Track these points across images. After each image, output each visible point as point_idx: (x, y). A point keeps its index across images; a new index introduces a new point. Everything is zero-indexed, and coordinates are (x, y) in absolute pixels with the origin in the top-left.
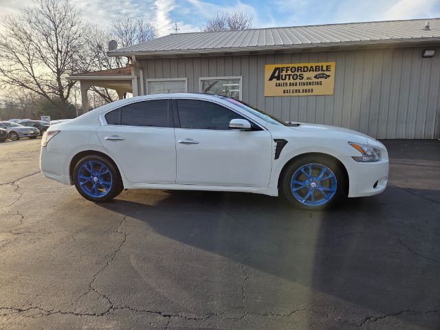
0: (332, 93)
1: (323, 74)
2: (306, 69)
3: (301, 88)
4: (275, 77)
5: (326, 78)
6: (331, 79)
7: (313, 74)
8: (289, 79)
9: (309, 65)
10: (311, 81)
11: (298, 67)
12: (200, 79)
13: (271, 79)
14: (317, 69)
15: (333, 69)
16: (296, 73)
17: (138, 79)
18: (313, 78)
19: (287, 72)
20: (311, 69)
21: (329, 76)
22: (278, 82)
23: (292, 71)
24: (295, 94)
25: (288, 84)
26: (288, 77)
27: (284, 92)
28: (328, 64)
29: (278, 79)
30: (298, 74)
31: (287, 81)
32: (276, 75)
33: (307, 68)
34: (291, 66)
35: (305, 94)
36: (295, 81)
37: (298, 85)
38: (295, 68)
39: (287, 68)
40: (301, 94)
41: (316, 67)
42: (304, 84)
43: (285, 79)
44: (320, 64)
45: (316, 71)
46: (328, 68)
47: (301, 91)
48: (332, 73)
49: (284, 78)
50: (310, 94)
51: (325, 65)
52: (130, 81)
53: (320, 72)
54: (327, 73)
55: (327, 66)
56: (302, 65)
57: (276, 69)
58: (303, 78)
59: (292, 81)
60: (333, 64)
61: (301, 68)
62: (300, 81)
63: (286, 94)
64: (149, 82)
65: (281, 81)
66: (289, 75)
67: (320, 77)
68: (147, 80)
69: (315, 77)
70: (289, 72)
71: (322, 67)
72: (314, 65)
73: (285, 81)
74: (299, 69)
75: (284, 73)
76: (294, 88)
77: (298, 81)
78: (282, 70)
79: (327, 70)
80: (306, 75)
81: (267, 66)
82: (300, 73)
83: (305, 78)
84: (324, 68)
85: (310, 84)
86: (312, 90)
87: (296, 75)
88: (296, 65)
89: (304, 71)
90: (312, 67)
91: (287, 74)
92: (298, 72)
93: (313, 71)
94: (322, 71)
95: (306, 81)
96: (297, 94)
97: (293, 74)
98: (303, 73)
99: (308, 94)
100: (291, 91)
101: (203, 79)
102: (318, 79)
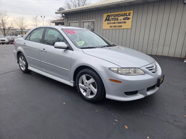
0: (130, 28)
1: (127, 17)
3: (117, 25)
4: (107, 20)
5: (128, 20)
6: (130, 20)
7: (122, 18)
10: (121, 21)
11: (116, 14)
13: (105, 21)
15: (131, 14)
16: (115, 17)
17: (66, 22)
18: (122, 20)
21: (129, 18)
22: (108, 22)
23: (114, 17)
25: (112, 23)
26: (112, 19)
27: (110, 27)
28: (130, 12)
30: (116, 18)
31: (112, 22)
32: (108, 18)
33: (120, 14)
34: (113, 14)
36: (114, 22)
37: (116, 23)
38: (115, 15)
40: (117, 28)
41: (124, 14)
45: (124, 16)
47: (117, 26)
48: (131, 17)
49: (110, 20)
52: (64, 23)
53: (126, 17)
54: (129, 17)
55: (129, 13)
57: (108, 16)
59: (114, 21)
60: (132, 12)
61: (118, 14)
62: (118, 21)
63: (111, 28)
65: (109, 22)
66: (113, 19)
67: (126, 19)
68: (68, 22)
69: (123, 19)
70: (113, 17)
71: (127, 13)
72: (123, 13)
73: (111, 22)
74: (117, 15)
75: (111, 18)
76: (114, 25)
77: (116, 21)
78: (110, 16)
80: (120, 18)
82: (117, 17)
83: (119, 20)
84: (128, 14)
85: (121, 23)
86: (122, 26)
87: (115, 18)
88: (116, 13)
89: (119, 16)
90: (122, 14)
91: (112, 18)
92: (116, 17)
93: (123, 16)
94: (127, 16)
95: (119, 22)
96: (115, 28)
97: (114, 18)
98: (118, 17)
99: (120, 28)
100: (113, 27)
101: (83, 21)
102: (124, 20)
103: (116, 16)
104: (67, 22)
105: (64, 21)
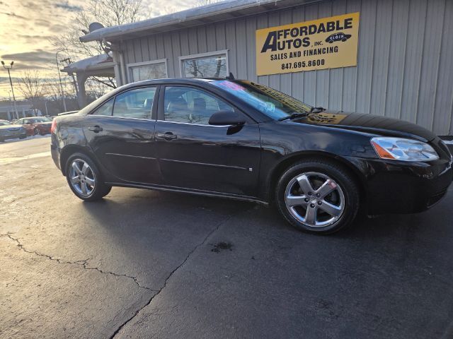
0: (355, 64)
1: (340, 34)
2: (313, 30)
3: (307, 59)
4: (270, 47)
5: (344, 40)
6: (353, 42)
7: (323, 36)
8: (289, 47)
9: (317, 23)
10: (317, 47)
11: (301, 28)
12: (181, 58)
13: (264, 50)
14: (331, 26)
15: (355, 24)
16: (299, 37)
17: (119, 65)
18: (324, 42)
19: (285, 37)
20: (322, 29)
21: (349, 36)
22: (274, 53)
23: (293, 36)
24: (298, 69)
25: (288, 55)
26: (287, 44)
27: (283, 67)
28: (348, 16)
29: (274, 49)
30: (302, 38)
31: (286, 51)
32: (271, 43)
33: (315, 26)
34: (291, 27)
35: (312, 68)
36: (297, 50)
37: (302, 54)
38: (297, 29)
39: (285, 31)
40: (307, 68)
41: (328, 24)
42: (311, 52)
43: (284, 48)
44: (334, 19)
45: (328, 30)
46: (347, 24)
47: (307, 64)
48: (354, 31)
49: (281, 47)
50: (321, 67)
51: (341, 19)
52: (112, 68)
53: (335, 32)
54: (346, 32)
55: (346, 21)
56: (307, 24)
57: (271, 34)
58: (309, 43)
59: (293, 50)
60: (355, 16)
61: (306, 28)
62: (309, 48)
63: (286, 70)
64: (130, 68)
65: (278, 52)
66: (289, 42)
67: (336, 40)
68: (128, 65)
69: (328, 40)
70: (289, 37)
71: (338, 22)
72: (325, 21)
73: (283, 52)
74: (303, 30)
75: (282, 39)
76: (297, 60)
77: (302, 49)
78: (279, 35)
79: (346, 27)
80: (313, 38)
81: (258, 32)
82: (304, 36)
83: (312, 43)
84: (342, 25)
85: (320, 52)
86: (323, 61)
87: (299, 40)
88: (298, 25)
89: (311, 33)
90: (322, 25)
91: (285, 40)
92: (301, 35)
93: (324, 31)
94: (338, 28)
95: (313, 48)
96: (302, 69)
97: (294, 39)
98: (308, 36)
99: (316, 67)
100: (293, 66)
101: (184, 58)
102: (331, 42)
103: (302, 32)
104: (125, 66)
105: (110, 64)
